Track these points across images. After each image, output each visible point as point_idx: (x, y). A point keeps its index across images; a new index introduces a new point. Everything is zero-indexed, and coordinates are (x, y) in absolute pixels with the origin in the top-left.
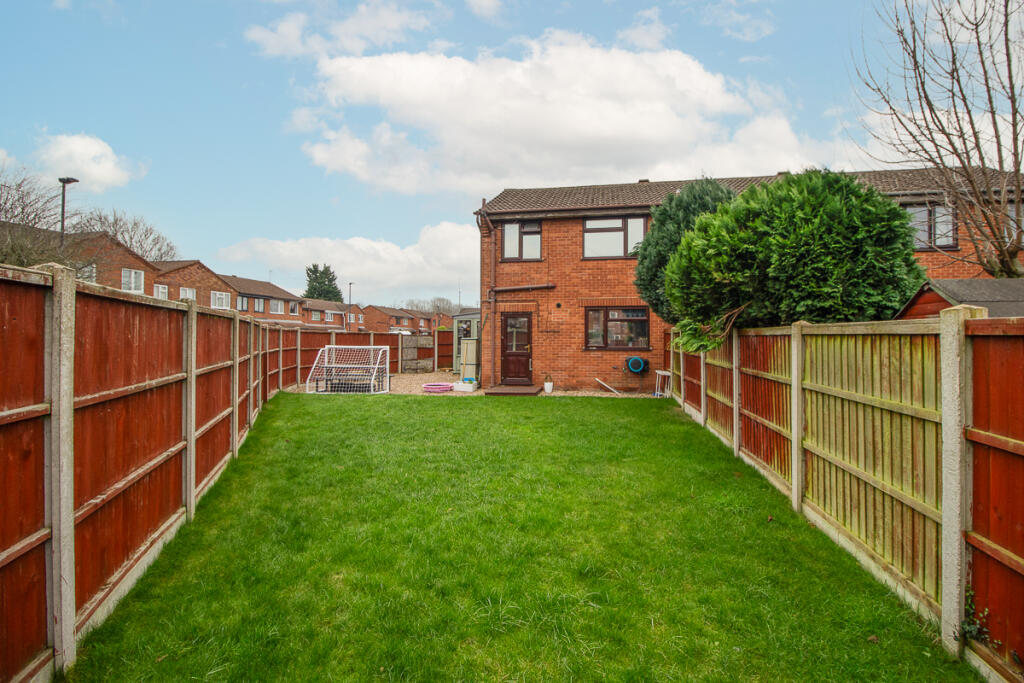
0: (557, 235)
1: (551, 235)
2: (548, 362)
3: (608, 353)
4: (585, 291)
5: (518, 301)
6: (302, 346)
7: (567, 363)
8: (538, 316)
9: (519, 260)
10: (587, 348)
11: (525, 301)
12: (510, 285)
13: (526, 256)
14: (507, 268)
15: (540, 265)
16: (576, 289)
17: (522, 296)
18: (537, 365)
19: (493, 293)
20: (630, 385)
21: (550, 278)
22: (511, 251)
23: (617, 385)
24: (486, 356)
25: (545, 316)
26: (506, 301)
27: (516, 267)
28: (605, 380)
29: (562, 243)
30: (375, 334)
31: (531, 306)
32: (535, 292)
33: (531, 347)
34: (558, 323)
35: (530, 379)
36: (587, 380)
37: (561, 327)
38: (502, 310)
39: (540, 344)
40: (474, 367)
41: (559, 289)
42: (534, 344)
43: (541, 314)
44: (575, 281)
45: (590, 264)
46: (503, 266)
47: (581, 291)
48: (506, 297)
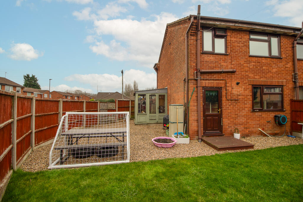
0: (235, 39)
1: (232, 39)
2: (232, 120)
3: (264, 113)
4: (251, 75)
5: (213, 80)
6: (36, 113)
7: (242, 120)
8: (226, 90)
9: (212, 53)
10: (254, 111)
11: (218, 80)
12: (209, 69)
13: (217, 51)
14: (206, 58)
15: (226, 57)
16: (247, 74)
17: (216, 76)
18: (225, 122)
19: (199, 73)
20: (275, 132)
21: (232, 66)
22: (208, 47)
23: (269, 132)
24: (193, 117)
25: (230, 90)
26: (206, 80)
27: (212, 58)
28: (263, 129)
29: (238, 45)
30: (86, 102)
31: (221, 84)
32: (224, 75)
33: (221, 111)
34: (238, 95)
35: (221, 131)
36: (254, 130)
37: (239, 97)
38: (204, 85)
39: (227, 107)
40: (183, 124)
41: (237, 73)
42: (224, 108)
43: (227, 88)
44: (246, 69)
45: (254, 59)
46: (203, 56)
47: (250, 75)
48: (206, 77)
